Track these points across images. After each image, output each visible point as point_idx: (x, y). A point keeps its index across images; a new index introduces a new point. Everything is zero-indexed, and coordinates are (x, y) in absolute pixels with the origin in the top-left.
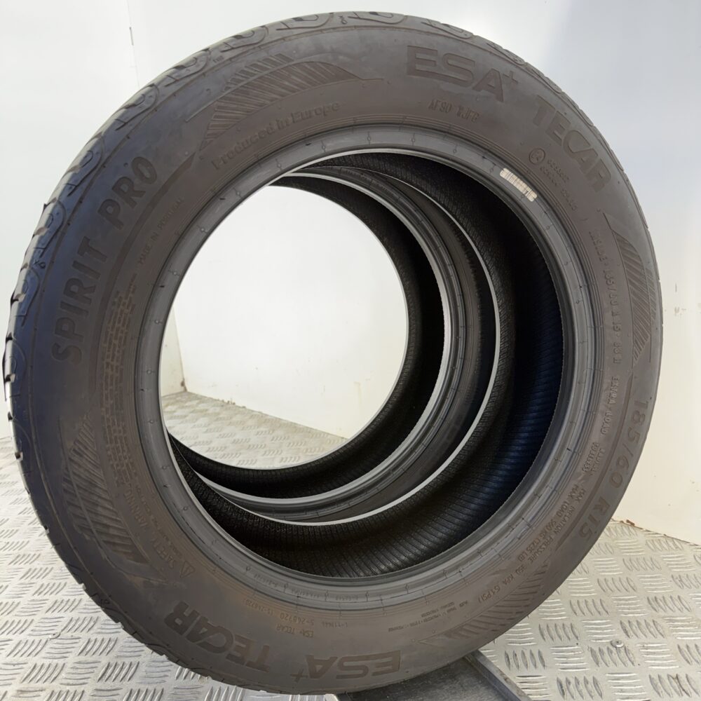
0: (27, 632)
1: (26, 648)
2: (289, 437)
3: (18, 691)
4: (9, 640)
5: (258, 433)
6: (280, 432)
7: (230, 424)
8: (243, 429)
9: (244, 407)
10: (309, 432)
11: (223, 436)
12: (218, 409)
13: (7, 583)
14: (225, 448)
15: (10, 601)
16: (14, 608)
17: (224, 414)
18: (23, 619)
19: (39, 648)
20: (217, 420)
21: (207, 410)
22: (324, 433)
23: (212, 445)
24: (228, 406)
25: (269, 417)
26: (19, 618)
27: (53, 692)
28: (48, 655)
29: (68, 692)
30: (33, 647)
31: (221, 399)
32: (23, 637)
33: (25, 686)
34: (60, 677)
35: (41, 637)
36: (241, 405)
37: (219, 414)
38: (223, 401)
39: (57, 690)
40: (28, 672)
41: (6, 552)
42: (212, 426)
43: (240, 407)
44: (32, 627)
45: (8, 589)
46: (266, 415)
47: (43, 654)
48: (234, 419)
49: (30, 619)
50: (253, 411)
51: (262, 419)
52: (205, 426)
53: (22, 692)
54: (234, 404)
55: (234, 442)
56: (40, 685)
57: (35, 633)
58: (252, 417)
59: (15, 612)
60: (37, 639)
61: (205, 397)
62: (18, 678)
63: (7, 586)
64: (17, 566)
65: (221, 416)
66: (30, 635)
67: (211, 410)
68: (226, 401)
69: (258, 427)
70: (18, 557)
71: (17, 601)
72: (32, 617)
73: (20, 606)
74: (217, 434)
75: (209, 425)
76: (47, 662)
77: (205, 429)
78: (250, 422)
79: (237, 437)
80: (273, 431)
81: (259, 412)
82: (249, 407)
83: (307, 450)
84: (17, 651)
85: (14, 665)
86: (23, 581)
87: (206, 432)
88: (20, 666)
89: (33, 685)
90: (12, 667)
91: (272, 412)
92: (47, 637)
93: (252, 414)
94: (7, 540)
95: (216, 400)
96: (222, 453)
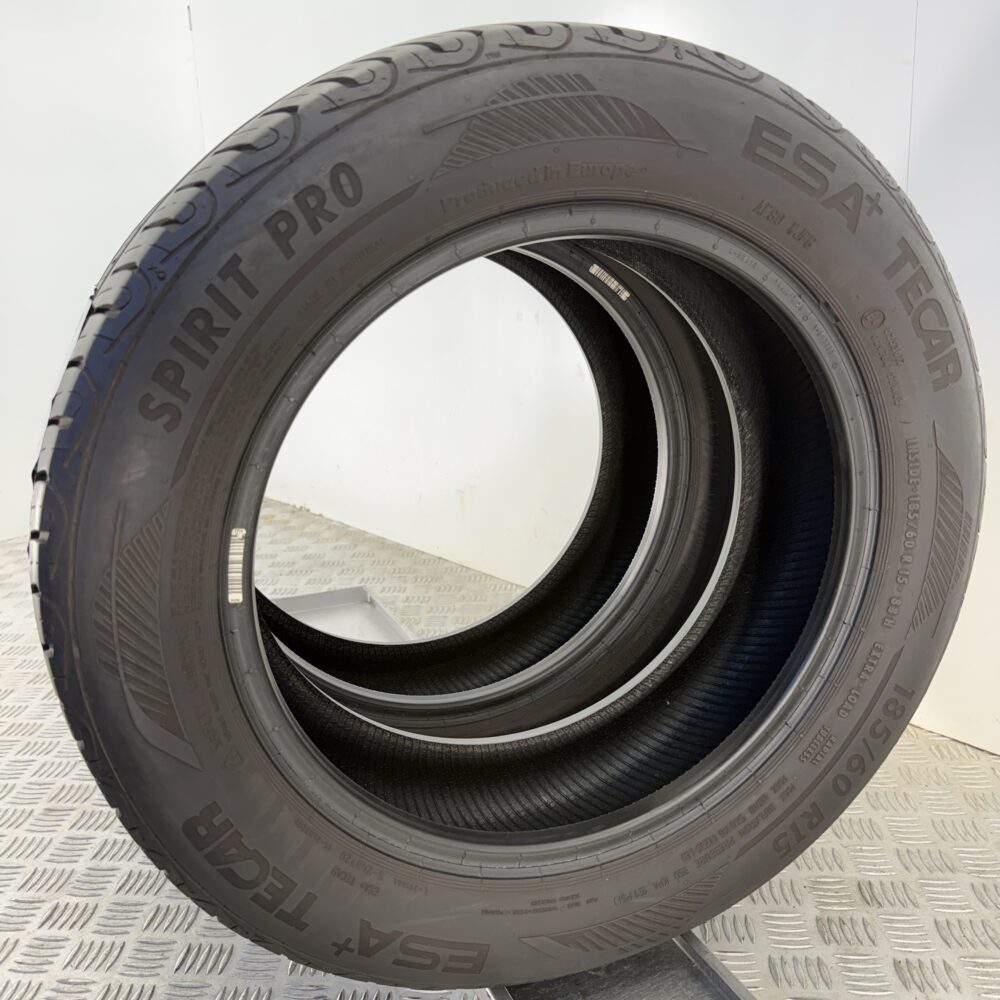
0: (54, 753)
1: (52, 769)
2: (374, 554)
3: (46, 809)
4: (33, 761)
5: (336, 547)
6: (363, 548)
7: (301, 535)
8: (317, 542)
9: (320, 515)
10: (400, 550)
11: (290, 549)
12: (287, 516)
13: (26, 704)
14: (293, 563)
15: (32, 722)
16: (37, 729)
17: (294, 523)
18: (48, 741)
19: (67, 770)
20: (285, 529)
21: (273, 516)
22: (418, 551)
23: (278, 559)
24: (301, 513)
25: (351, 529)
26: (43, 740)
27: (84, 812)
28: (78, 777)
29: (101, 812)
30: (61, 768)
31: (292, 503)
32: (48, 758)
33: (52, 805)
34: (92, 798)
35: (70, 759)
36: (317, 513)
37: (288, 522)
38: (294, 506)
39: (89, 811)
40: (56, 792)
41: (24, 670)
42: (279, 537)
43: (315, 515)
44: (58, 749)
45: (28, 710)
46: (348, 526)
47: (72, 775)
48: (307, 529)
49: (55, 741)
50: (332, 521)
51: (343, 531)
52: (270, 536)
53: (50, 810)
54: (308, 510)
55: (305, 557)
56: (70, 805)
57: (62, 755)
58: (329, 528)
59: (38, 733)
60: (65, 761)
61: (272, 500)
62: (45, 798)
63: (27, 707)
64: (37, 685)
65: (291, 524)
66: (56, 756)
67: (279, 517)
68: (298, 506)
69: (337, 540)
70: (38, 676)
71: (39, 722)
72: (59, 739)
73: (43, 728)
74: (284, 547)
75: (275, 534)
76: (77, 784)
77: (269, 540)
78: (327, 534)
79: (309, 551)
80: (355, 546)
81: (341, 523)
82: (327, 515)
83: (395, 570)
84: (42, 771)
85: (40, 785)
86: (45, 701)
87: (271, 543)
88: (46, 786)
89: (62, 805)
90: (38, 787)
91: (354, 523)
92: (76, 759)
93: (330, 524)
94: (23, 657)
95: (285, 505)
96: (290, 569)
